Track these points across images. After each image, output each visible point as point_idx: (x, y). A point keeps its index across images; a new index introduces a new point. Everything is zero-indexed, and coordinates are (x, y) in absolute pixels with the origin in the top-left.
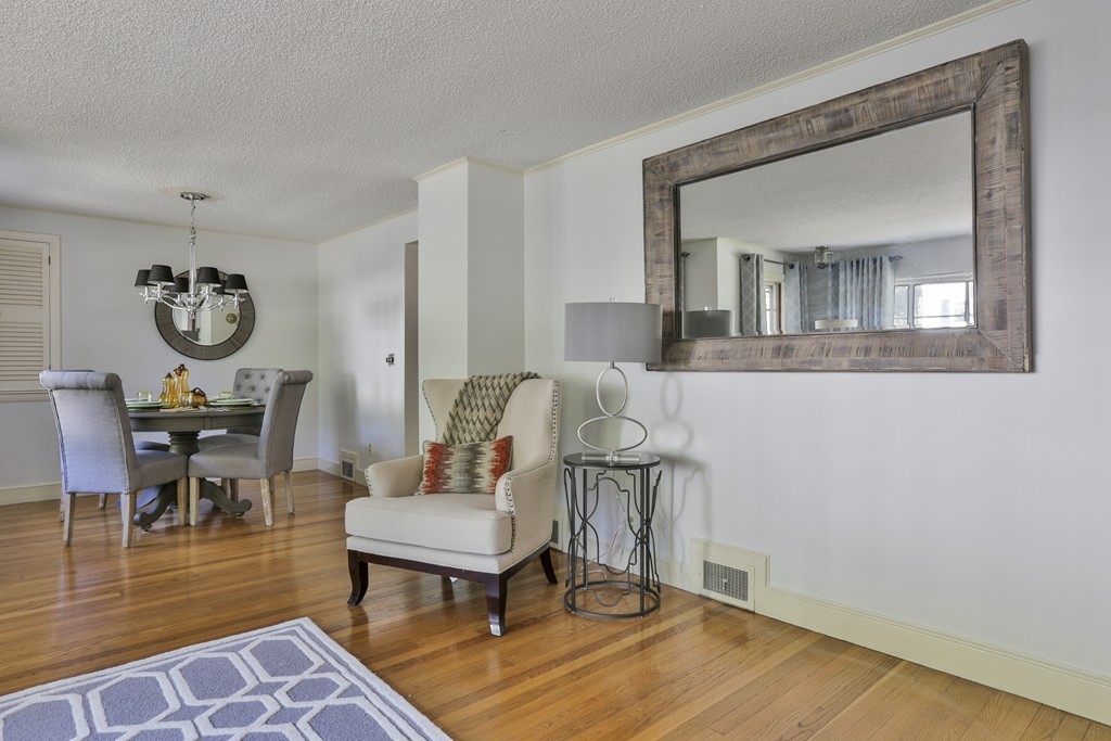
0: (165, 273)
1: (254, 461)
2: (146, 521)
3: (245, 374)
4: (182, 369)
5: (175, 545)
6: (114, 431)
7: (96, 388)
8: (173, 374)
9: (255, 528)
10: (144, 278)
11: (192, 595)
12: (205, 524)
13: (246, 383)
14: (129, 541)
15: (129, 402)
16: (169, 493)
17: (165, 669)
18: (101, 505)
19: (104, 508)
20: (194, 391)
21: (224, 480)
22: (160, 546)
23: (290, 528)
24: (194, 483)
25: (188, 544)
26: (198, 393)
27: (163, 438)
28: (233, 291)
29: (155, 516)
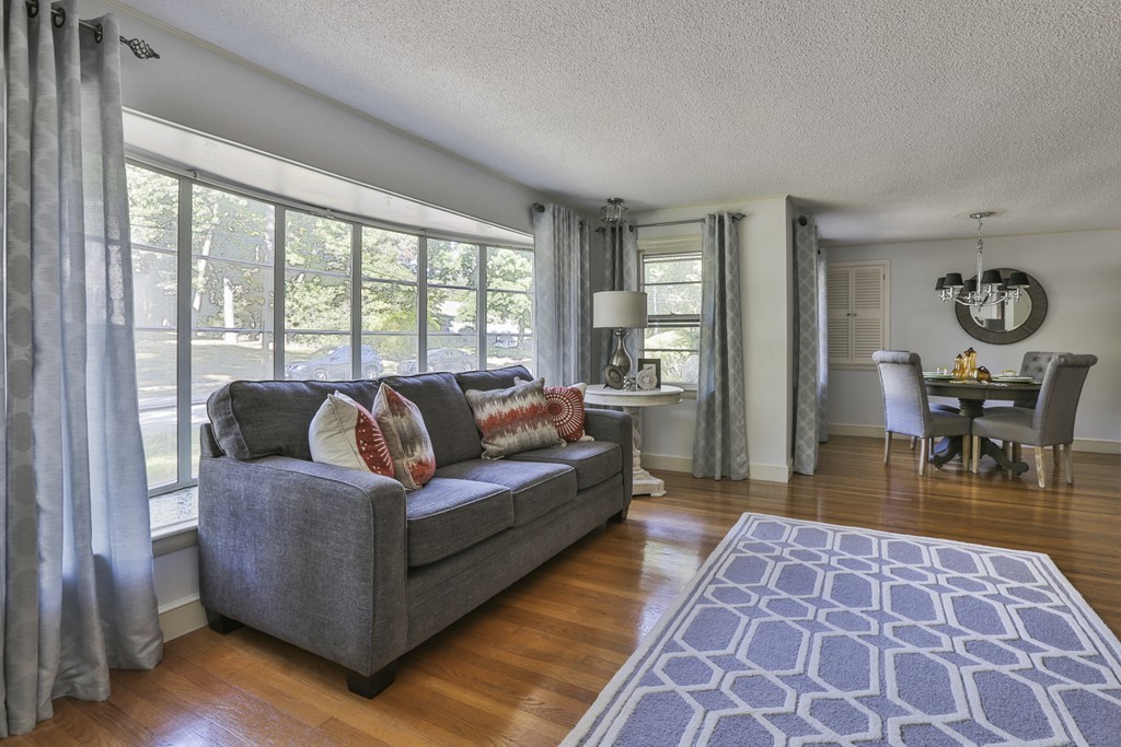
0: (956, 279)
1: (1029, 430)
2: (939, 461)
3: (1032, 357)
4: (970, 351)
5: (960, 483)
6: (915, 394)
7: (904, 363)
8: (963, 355)
9: (1030, 487)
10: (941, 284)
11: (959, 515)
12: (990, 475)
13: (1033, 365)
14: (924, 472)
15: (926, 374)
16: (956, 444)
17: (928, 545)
18: (912, 446)
19: (913, 449)
20: (979, 369)
21: (1006, 443)
22: (946, 481)
23: (1070, 495)
24: (976, 440)
25: (970, 484)
26: (983, 371)
27: (954, 402)
28: (1015, 287)
29: (946, 459)
